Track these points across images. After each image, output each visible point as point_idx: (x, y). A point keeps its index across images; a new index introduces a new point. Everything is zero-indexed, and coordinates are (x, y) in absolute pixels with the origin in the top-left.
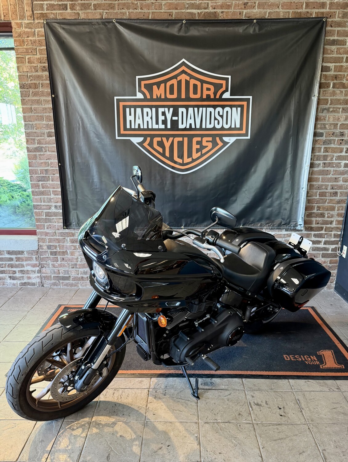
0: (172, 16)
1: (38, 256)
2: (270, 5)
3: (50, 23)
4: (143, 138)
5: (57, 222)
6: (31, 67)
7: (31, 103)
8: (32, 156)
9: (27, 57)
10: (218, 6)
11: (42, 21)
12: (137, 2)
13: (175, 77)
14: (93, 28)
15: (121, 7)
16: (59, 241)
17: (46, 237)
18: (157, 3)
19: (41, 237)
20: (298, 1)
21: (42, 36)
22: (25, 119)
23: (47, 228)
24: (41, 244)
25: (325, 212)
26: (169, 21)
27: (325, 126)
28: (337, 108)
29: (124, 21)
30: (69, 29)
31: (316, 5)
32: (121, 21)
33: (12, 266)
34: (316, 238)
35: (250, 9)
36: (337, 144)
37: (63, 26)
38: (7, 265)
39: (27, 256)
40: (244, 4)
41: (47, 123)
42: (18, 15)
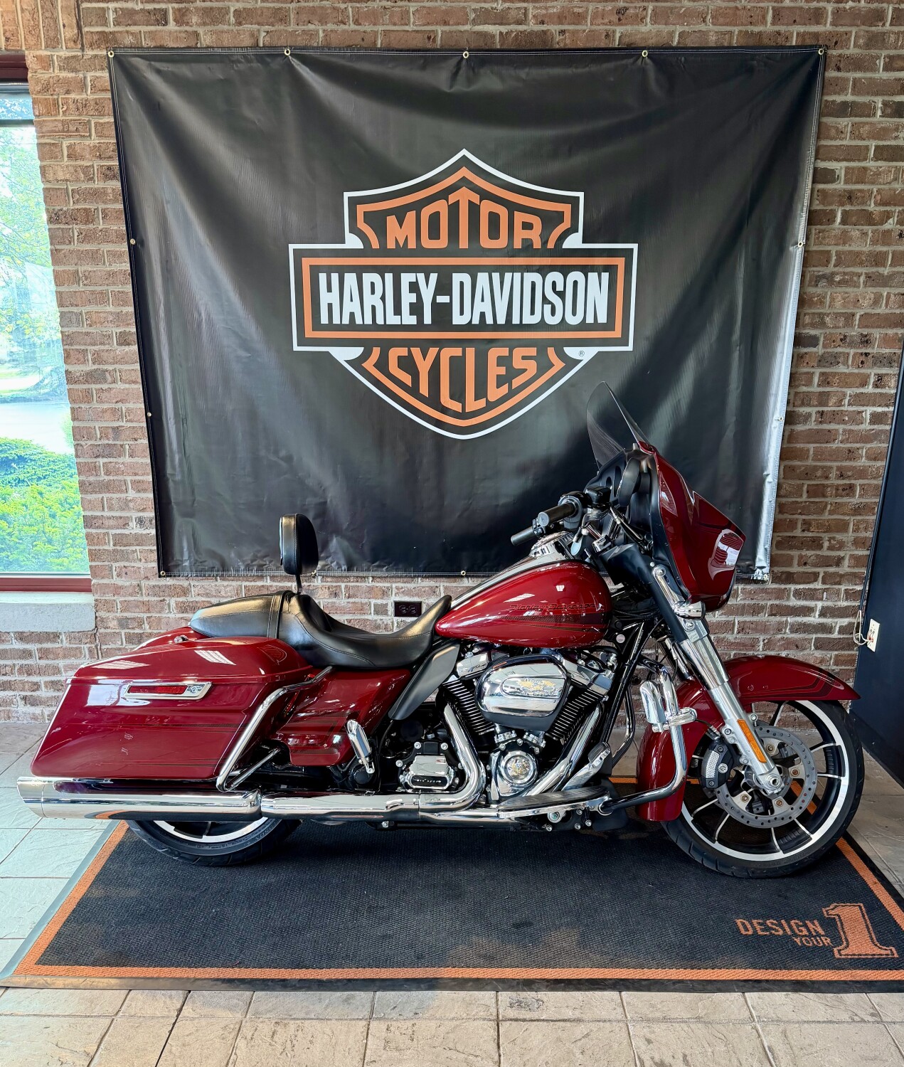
0: (434, 40)
1: (96, 646)
2: (684, 15)
3: (123, 59)
4: (363, 348)
5: (143, 560)
6: (76, 167)
7: (76, 261)
8: (81, 394)
9: (65, 143)
10: (551, 16)
11: (104, 53)
12: (345, 6)
13: (444, 194)
14: (232, 71)
15: (304, 17)
16: (148, 607)
17: (113, 598)
18: (397, 9)
19: (104, 598)
20: (753, 4)
21: (103, 90)
22: (61, 300)
23: (119, 575)
24: (102, 614)
25: (822, 535)
26: (428, 54)
27: (822, 319)
28: (853, 274)
29: (311, 53)
30: (173, 73)
31: (800, 15)
32: (304, 52)
33: (29, 671)
34: (799, 599)
35: (632, 24)
36: (852, 365)
37: (158, 65)
38: (16, 669)
39: (68, 645)
40: (618, 12)
41: (118, 309)
42: (43, 36)
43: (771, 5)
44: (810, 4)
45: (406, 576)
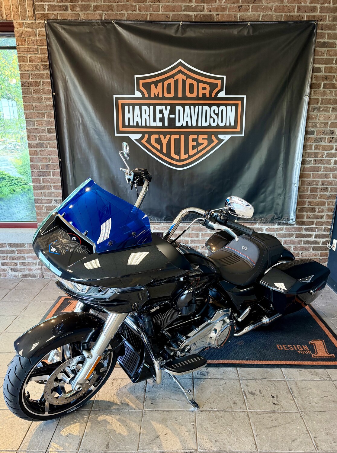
0: (169, 18)
2: (264, 9)
3: (51, 24)
6: (32, 65)
7: (32, 101)
8: (34, 152)
9: (29, 56)
10: (213, 8)
12: (135, 4)
13: (172, 76)
14: (92, 29)
15: (120, 8)
18: (155, 6)
20: (290, 5)
21: (43, 36)
22: (26, 116)
25: (316, 207)
26: (167, 23)
27: (316, 124)
28: (327, 107)
29: (123, 22)
30: (70, 30)
31: (307, 9)
32: (120, 22)
33: (13, 258)
34: (307, 231)
35: (244, 12)
36: (327, 142)
37: (64, 26)
38: (8, 257)
39: (28, 249)
40: (239, 7)
41: (48, 120)
42: (20, 15)
43: (296, 5)
44: (311, 5)
45: (157, 222)
